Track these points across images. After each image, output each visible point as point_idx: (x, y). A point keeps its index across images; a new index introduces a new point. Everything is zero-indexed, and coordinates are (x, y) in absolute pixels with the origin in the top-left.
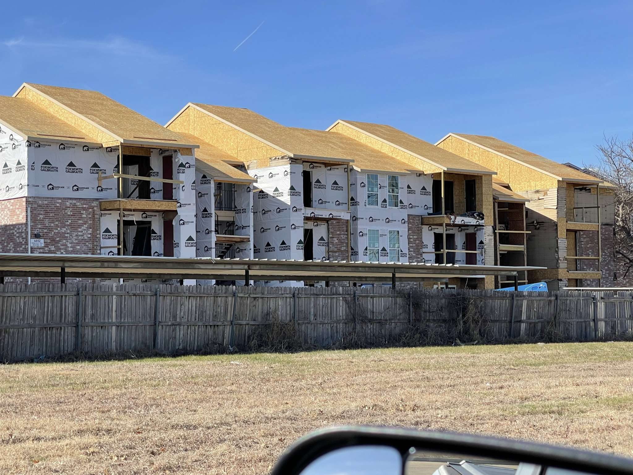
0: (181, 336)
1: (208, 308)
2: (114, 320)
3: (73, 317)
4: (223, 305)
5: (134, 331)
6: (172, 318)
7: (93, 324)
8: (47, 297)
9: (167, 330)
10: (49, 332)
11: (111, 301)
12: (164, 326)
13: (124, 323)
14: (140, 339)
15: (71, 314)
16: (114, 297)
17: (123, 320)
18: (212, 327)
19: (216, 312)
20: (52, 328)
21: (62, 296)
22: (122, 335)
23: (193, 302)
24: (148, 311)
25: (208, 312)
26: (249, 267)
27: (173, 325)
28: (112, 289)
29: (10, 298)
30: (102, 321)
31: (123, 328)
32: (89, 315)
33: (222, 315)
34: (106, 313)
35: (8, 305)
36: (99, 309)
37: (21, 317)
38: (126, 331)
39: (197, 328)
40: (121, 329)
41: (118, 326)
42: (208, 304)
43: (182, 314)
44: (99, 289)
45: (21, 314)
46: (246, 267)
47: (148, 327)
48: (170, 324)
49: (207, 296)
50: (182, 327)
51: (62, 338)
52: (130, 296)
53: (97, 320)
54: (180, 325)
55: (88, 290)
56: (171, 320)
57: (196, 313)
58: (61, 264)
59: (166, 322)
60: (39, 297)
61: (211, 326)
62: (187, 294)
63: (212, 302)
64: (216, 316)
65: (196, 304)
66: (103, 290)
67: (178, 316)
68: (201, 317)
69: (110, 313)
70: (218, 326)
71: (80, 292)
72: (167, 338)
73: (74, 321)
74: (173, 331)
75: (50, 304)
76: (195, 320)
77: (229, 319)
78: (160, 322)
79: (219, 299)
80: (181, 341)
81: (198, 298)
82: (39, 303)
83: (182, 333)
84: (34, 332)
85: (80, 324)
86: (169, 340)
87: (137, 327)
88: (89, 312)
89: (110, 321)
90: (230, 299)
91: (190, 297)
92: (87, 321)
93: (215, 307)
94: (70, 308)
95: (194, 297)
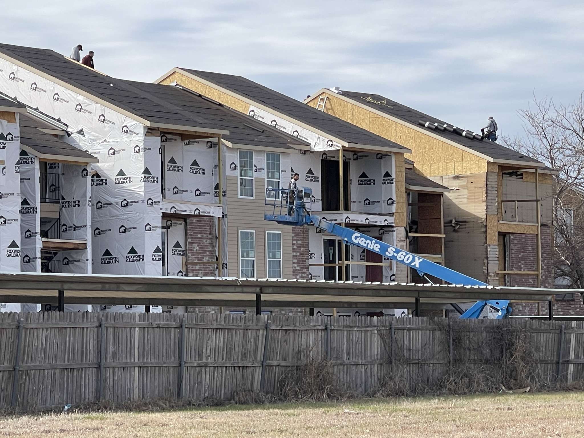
0: (207, 380)
1: (237, 343)
2: (136, 360)
3: (94, 355)
4: (252, 340)
5: (157, 373)
6: (197, 357)
7: (114, 365)
8: (68, 329)
9: (192, 372)
10: (70, 374)
11: (134, 335)
12: (189, 368)
13: (147, 363)
14: (164, 385)
15: (92, 351)
16: (137, 329)
17: (145, 360)
18: (241, 369)
19: (245, 349)
20: (74, 369)
21: (83, 328)
22: (145, 379)
23: (221, 335)
24: (172, 347)
25: (237, 350)
26: (261, 289)
27: (199, 366)
28: (134, 319)
29: (32, 330)
30: (124, 361)
31: (145, 369)
32: (111, 353)
33: (252, 353)
34: (128, 349)
35: (31, 339)
36: (120, 345)
37: (43, 355)
38: (149, 373)
39: (224, 369)
40: (143, 370)
41: (141, 367)
42: (237, 339)
43: (208, 351)
44: (121, 319)
45: (42, 351)
46: (258, 289)
47: (171, 369)
48: (195, 365)
49: (237, 328)
50: (208, 369)
51: (83, 383)
52: (153, 328)
53: (118, 359)
54: (206, 366)
55: (109, 320)
56: (197, 359)
57: (223, 351)
58: (59, 286)
59: (192, 363)
60: (61, 328)
61: (239, 367)
62: (215, 326)
63: (242, 335)
64: (245, 354)
65: (224, 339)
66: (125, 321)
67: (204, 355)
68: (228, 356)
69: (133, 351)
70: (247, 367)
71: (103, 323)
72: (192, 383)
73: (95, 361)
74: (199, 373)
75: (72, 339)
76: (223, 359)
77: (259, 359)
78: (185, 362)
79: (249, 332)
80: (207, 386)
81: (227, 331)
82: (61, 337)
83: (208, 376)
84: (55, 374)
85: (102, 364)
86: (194, 386)
87: (160, 369)
88: (111, 349)
89: (132, 360)
90: (261, 332)
91: (217, 329)
92: (108, 361)
93: (244, 342)
94: (92, 345)
95: (222, 329)
